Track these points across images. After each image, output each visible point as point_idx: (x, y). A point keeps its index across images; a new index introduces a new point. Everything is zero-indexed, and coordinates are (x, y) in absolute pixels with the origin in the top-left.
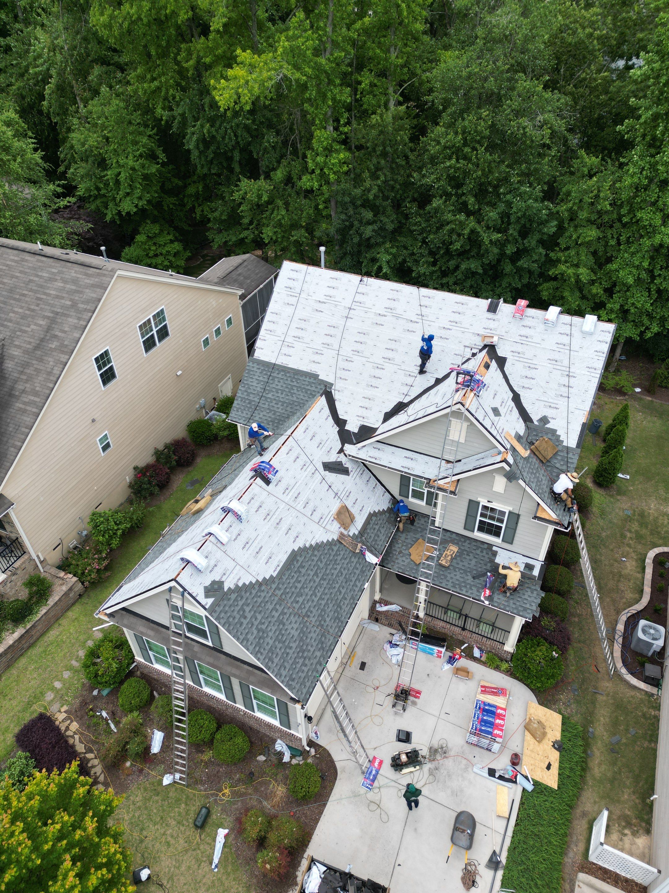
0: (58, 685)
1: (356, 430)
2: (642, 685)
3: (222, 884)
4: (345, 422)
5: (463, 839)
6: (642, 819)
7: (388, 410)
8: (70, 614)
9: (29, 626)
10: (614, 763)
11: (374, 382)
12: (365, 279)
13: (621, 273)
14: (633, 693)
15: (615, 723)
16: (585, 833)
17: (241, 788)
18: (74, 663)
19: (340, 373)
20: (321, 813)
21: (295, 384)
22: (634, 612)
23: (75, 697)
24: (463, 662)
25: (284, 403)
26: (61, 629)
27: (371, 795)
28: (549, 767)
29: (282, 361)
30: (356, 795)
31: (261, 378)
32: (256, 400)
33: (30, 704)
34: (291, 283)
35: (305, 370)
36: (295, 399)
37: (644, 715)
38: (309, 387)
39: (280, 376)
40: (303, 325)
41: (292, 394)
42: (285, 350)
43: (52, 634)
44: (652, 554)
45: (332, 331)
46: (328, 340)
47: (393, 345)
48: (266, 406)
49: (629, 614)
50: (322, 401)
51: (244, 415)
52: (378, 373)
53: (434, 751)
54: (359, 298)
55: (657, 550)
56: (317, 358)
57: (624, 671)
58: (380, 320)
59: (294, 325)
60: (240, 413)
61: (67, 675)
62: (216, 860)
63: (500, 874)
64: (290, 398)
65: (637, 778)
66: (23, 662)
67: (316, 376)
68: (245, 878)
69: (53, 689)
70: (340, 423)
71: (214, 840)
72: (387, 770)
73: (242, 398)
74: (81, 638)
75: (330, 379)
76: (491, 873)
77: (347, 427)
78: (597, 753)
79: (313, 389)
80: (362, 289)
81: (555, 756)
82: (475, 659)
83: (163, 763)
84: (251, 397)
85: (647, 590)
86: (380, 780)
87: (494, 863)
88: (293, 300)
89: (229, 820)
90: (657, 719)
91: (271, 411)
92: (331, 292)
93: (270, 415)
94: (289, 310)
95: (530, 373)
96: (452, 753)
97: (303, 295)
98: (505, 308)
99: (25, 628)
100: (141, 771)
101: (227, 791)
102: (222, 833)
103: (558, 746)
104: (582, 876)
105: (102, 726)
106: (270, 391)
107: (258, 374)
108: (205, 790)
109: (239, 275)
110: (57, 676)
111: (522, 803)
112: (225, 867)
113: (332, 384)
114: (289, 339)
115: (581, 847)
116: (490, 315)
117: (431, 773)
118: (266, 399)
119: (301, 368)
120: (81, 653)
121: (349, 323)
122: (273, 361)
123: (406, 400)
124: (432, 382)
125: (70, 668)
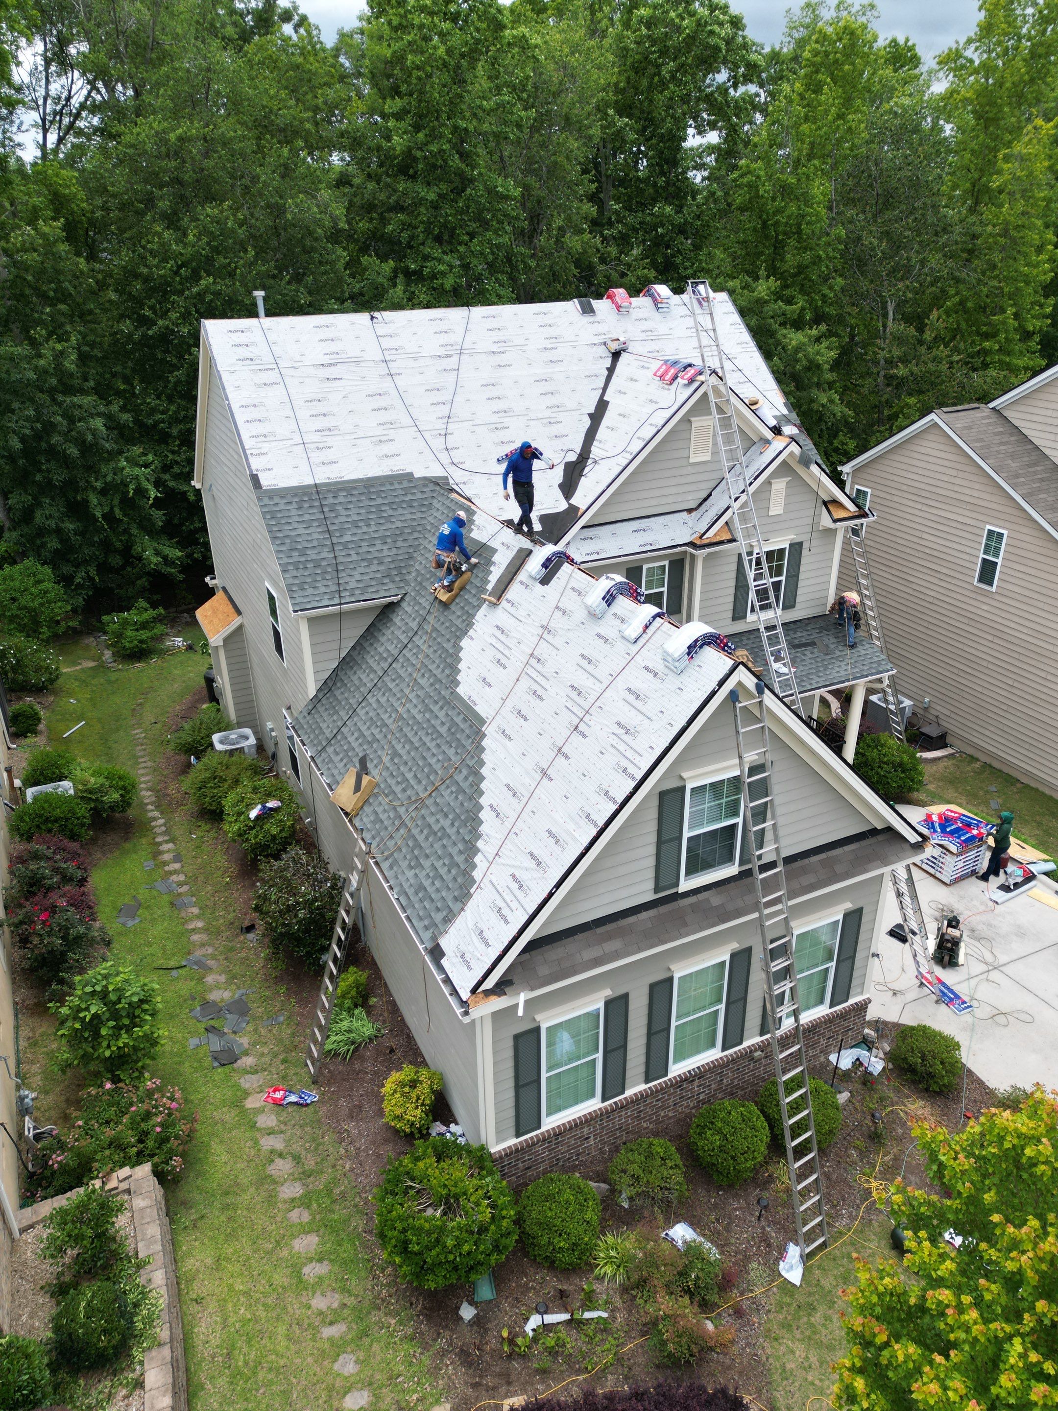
8: (190, 1264)
9: (163, 1333)
12: (376, 314)
15: (974, 795)
17: (881, 1159)
19: (445, 458)
21: (380, 501)
23: (434, 1372)
25: (384, 540)
27: (980, 1012)
29: (323, 476)
31: (307, 517)
32: (326, 554)
34: (245, 352)
35: (381, 474)
36: (399, 524)
38: (410, 497)
39: (341, 499)
40: (320, 408)
41: (388, 519)
42: (318, 457)
45: (380, 402)
46: (383, 416)
47: (494, 392)
48: (354, 557)
51: (323, 590)
54: (386, 343)
56: (387, 449)
59: (303, 413)
60: (310, 591)
61: (347, 1365)
64: (389, 526)
67: (409, 476)
74: (280, 1278)
75: (435, 471)
79: (419, 496)
80: (381, 329)
83: (747, 1259)
84: (312, 554)
86: (962, 990)
88: (273, 377)
91: (370, 562)
92: (331, 347)
93: (374, 567)
94: (278, 392)
97: (283, 364)
99: (156, 1342)
100: (739, 1313)
101: (874, 1184)
106: (342, 531)
107: (294, 512)
108: (852, 1218)
110: (330, 1389)
113: (446, 478)
114: (313, 438)
116: (591, 318)
118: (345, 546)
119: (371, 474)
120: (319, 1303)
121: (400, 381)
122: (309, 481)
123: (572, 457)
124: (587, 422)
125: (338, 1347)
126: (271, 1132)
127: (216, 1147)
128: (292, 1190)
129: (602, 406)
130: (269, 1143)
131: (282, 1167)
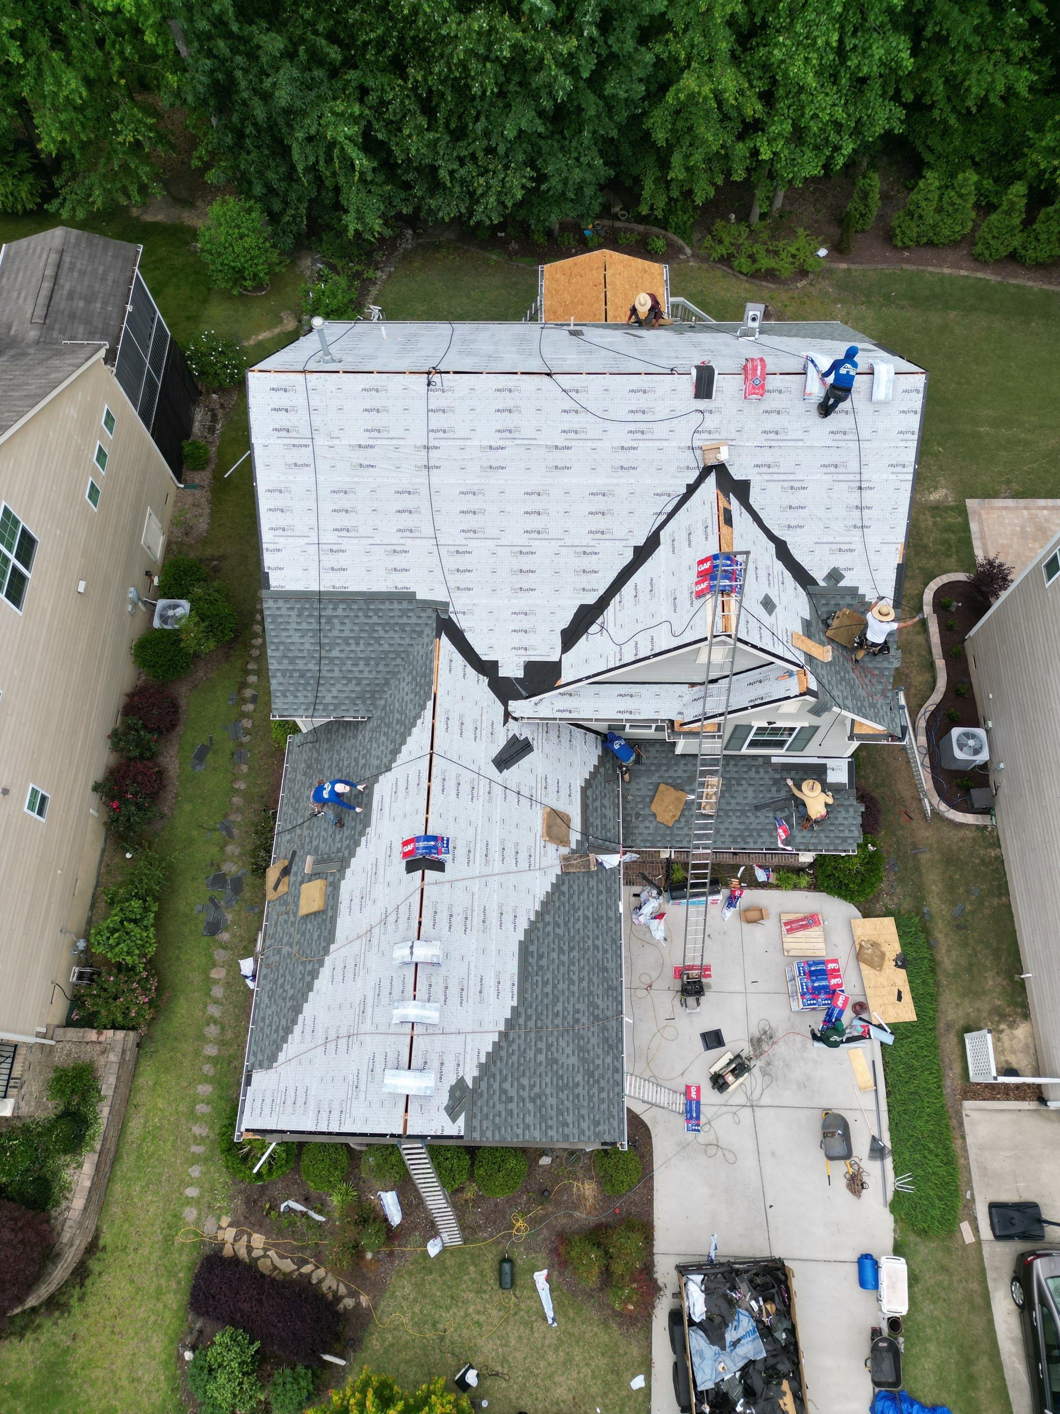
0: (192, 1192)
1: (520, 674)
2: (969, 819)
3: (571, 1335)
4: (495, 664)
5: (838, 1147)
6: (1015, 1004)
7: (565, 623)
8: (141, 1081)
9: (98, 1146)
10: (965, 944)
11: (525, 581)
12: (436, 378)
14: (961, 834)
15: (951, 887)
16: (957, 1051)
17: (538, 1211)
18: (196, 1149)
19: (455, 580)
20: (651, 1189)
21: (375, 619)
22: (932, 708)
23: (232, 1198)
24: (749, 897)
25: (367, 660)
26: (143, 1111)
27: (702, 1137)
28: (899, 998)
29: (329, 583)
30: (684, 1146)
31: (304, 626)
32: (312, 666)
33: (168, 1240)
34: (283, 420)
35: (384, 589)
36: (386, 647)
37: (983, 862)
38: (404, 620)
39: (339, 612)
40: (344, 502)
41: (378, 640)
42: (329, 561)
43: (135, 1127)
44: (928, 596)
45: (407, 502)
46: (407, 521)
47: (536, 504)
48: (337, 674)
49: (928, 714)
50: (445, 643)
51: (302, 700)
52: (525, 562)
53: (757, 1043)
54: (437, 421)
55: (934, 585)
56: (399, 561)
57: (943, 807)
58: (495, 458)
59: (326, 507)
60: (291, 699)
61: (195, 1171)
62: (550, 1314)
63: (889, 1162)
64: (376, 647)
65: (996, 953)
66: (118, 1189)
67: (410, 597)
68: (595, 1316)
69: (189, 1201)
70: (487, 668)
71: (535, 1289)
72: (709, 1096)
73: (284, 672)
74: (182, 1107)
75: (440, 595)
76: (877, 1164)
77: (503, 673)
78: (940, 936)
79: (414, 620)
80: (437, 400)
81: (901, 975)
82: (761, 885)
83: (415, 1228)
84: (301, 665)
85: (940, 664)
86: (705, 1114)
87: (877, 1151)
88: (303, 456)
89: (541, 1257)
90: (1000, 861)
91: (349, 680)
92: (375, 420)
93: (351, 686)
94: (304, 478)
95: (795, 498)
96: (780, 1034)
97: (320, 440)
99: (93, 1150)
100: (391, 1254)
101: (520, 1224)
102: (540, 1277)
103: (902, 962)
104: (967, 1104)
105: (300, 1223)
106: (333, 645)
107: (294, 619)
108: (491, 1236)
110: (182, 1181)
111: (886, 1064)
112: (565, 1315)
113: (447, 604)
114: (329, 537)
115: (957, 1068)
116: (703, 404)
117: (765, 1073)
118: (331, 660)
119: (375, 588)
120: (197, 1130)
121: (436, 477)
122: (314, 587)
123: (591, 599)
124: (629, 556)
125: (195, 1160)
126: (216, 1002)
127: (182, 1001)
128: (211, 1050)
129: (653, 542)
130: (214, 1011)
131: (212, 1031)
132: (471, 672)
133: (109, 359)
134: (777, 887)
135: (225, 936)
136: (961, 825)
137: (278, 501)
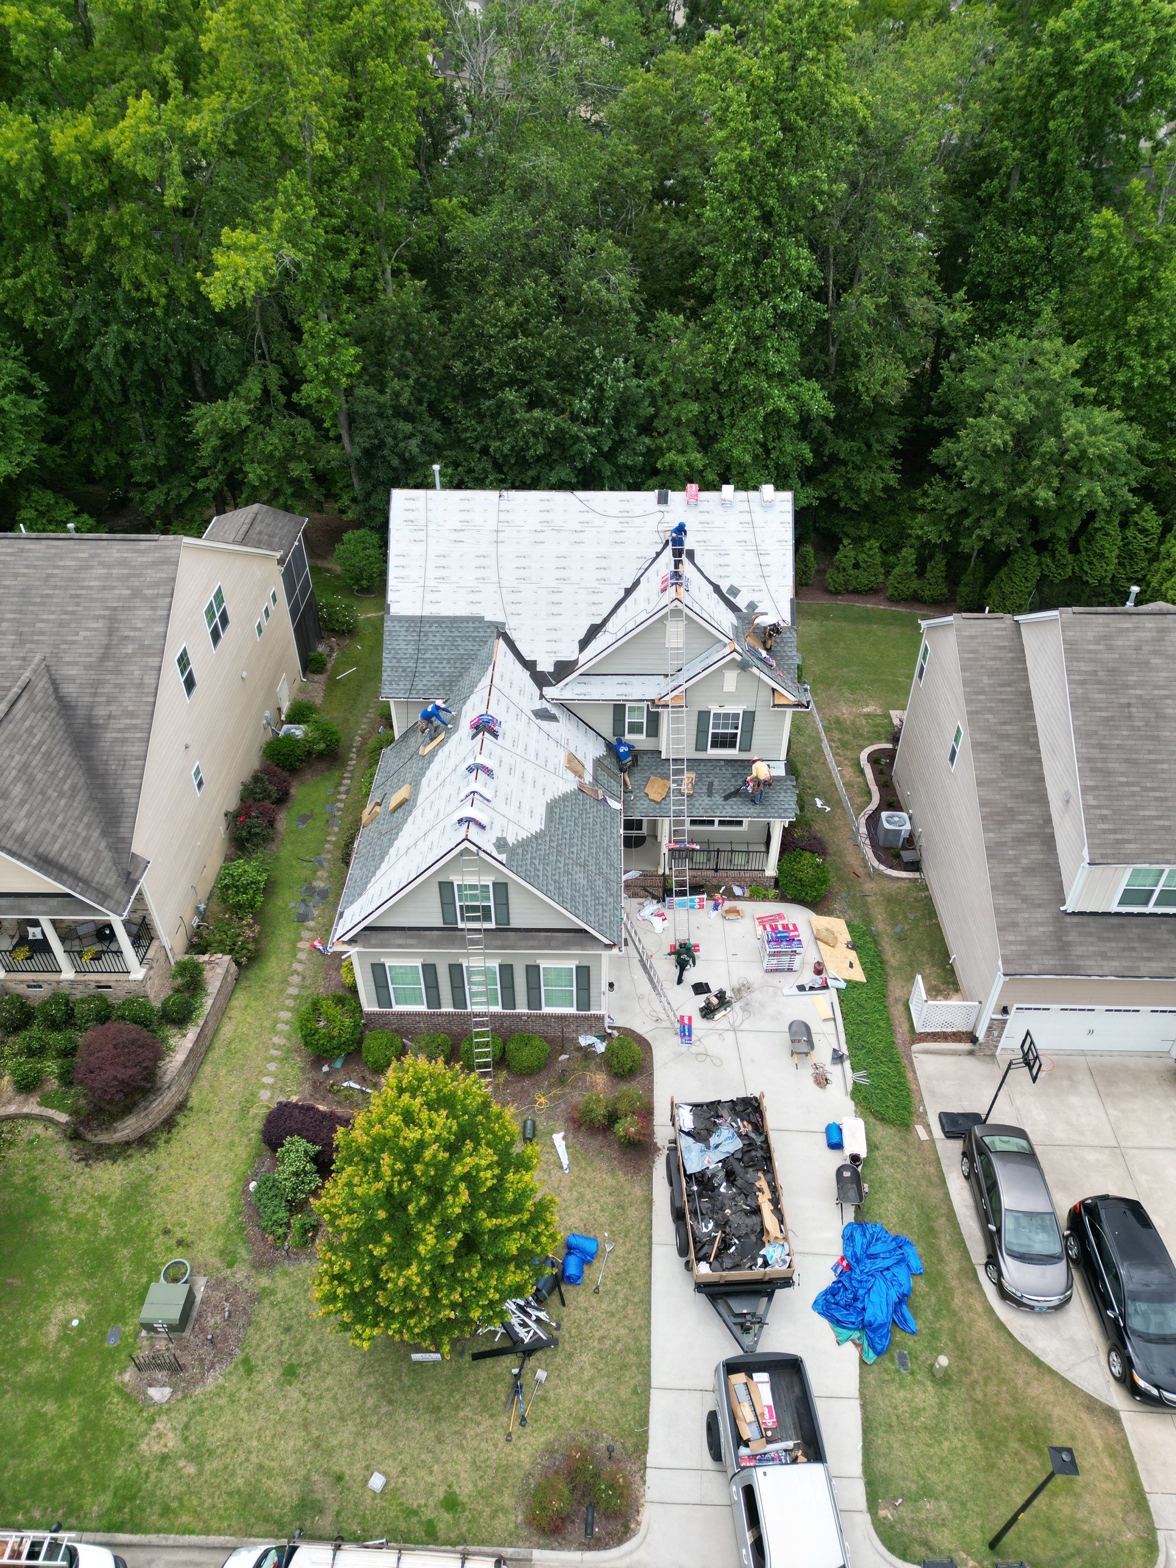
0: (268, 1080)
1: (551, 669)
2: (904, 874)
3: (583, 1179)
4: (534, 663)
5: (803, 1047)
6: (948, 983)
7: (582, 636)
8: (235, 1003)
9: (201, 1023)
10: (905, 949)
11: (556, 609)
12: (504, 493)
13: (736, 452)
14: (898, 885)
15: (892, 916)
16: (904, 1015)
17: (556, 1091)
18: (273, 1052)
19: (509, 609)
20: (652, 1082)
21: (456, 633)
22: (871, 810)
23: (301, 1084)
24: (728, 904)
25: (449, 659)
26: (234, 1022)
27: (693, 1049)
28: (851, 965)
29: (429, 610)
30: (679, 1055)
31: (409, 638)
32: (412, 664)
33: (244, 1111)
34: (410, 516)
35: (464, 614)
36: (462, 652)
37: (916, 900)
38: (476, 634)
39: (433, 628)
40: (442, 562)
41: (457, 647)
42: (430, 596)
43: (227, 1030)
44: (864, 756)
45: (482, 562)
46: (481, 573)
47: (563, 563)
48: (428, 669)
49: (868, 814)
50: (501, 645)
51: (402, 686)
52: (556, 597)
53: (738, 991)
54: (503, 517)
55: (868, 750)
56: (474, 597)
57: (882, 867)
58: (539, 537)
59: (431, 565)
60: (394, 686)
61: (272, 1067)
62: (565, 1161)
63: (847, 1064)
64: (456, 651)
65: (931, 953)
66: (207, 1069)
67: (481, 619)
68: (604, 1166)
69: (264, 1086)
70: (529, 665)
71: (553, 1146)
72: (699, 1024)
73: (392, 668)
74: (267, 1024)
75: (499, 618)
76: (839, 1067)
77: (539, 669)
78: (887, 947)
79: (482, 634)
80: (504, 505)
81: (853, 956)
82: (738, 898)
84: (404, 663)
85: (874, 789)
86: (696, 1034)
87: (838, 1058)
88: (421, 535)
89: (560, 1123)
90: (929, 899)
91: (436, 673)
92: (466, 516)
93: (437, 678)
94: (420, 547)
95: (723, 560)
96: (756, 986)
97: (431, 527)
98: (675, 497)
99: (196, 1027)
101: (542, 1100)
102: (558, 1138)
103: (853, 946)
104: (915, 1047)
105: (357, 1097)
106: (426, 650)
107: (403, 633)
108: (517, 1109)
109: (260, 533)
110: (260, 1072)
111: (841, 1001)
112: (578, 1164)
113: (504, 623)
114: (431, 583)
115: (905, 1026)
116: (662, 507)
117: (744, 1010)
118: (425, 660)
119: (458, 614)
120: (276, 1040)
121: (501, 548)
122: (418, 613)
123: (598, 621)
124: (622, 594)
125: (273, 1059)
126: (300, 962)
127: (273, 959)
128: (293, 991)
129: (636, 583)
130: (297, 966)
131: (295, 979)
132: (519, 666)
133: (281, 561)
134: (751, 898)
135: (311, 924)
136: (898, 879)
137: (401, 561)
